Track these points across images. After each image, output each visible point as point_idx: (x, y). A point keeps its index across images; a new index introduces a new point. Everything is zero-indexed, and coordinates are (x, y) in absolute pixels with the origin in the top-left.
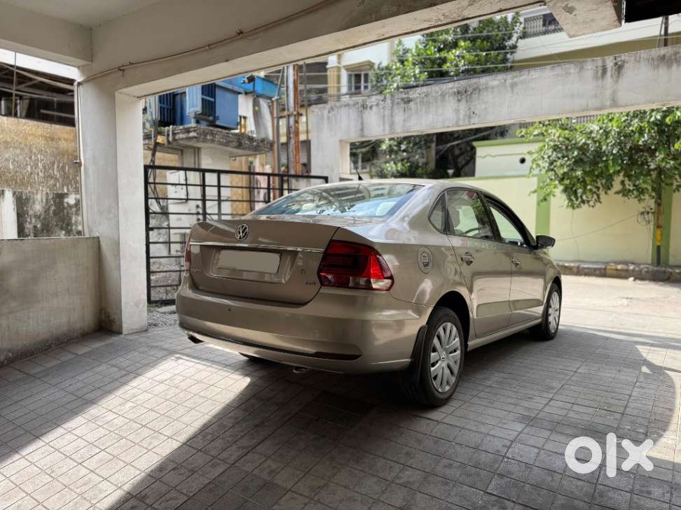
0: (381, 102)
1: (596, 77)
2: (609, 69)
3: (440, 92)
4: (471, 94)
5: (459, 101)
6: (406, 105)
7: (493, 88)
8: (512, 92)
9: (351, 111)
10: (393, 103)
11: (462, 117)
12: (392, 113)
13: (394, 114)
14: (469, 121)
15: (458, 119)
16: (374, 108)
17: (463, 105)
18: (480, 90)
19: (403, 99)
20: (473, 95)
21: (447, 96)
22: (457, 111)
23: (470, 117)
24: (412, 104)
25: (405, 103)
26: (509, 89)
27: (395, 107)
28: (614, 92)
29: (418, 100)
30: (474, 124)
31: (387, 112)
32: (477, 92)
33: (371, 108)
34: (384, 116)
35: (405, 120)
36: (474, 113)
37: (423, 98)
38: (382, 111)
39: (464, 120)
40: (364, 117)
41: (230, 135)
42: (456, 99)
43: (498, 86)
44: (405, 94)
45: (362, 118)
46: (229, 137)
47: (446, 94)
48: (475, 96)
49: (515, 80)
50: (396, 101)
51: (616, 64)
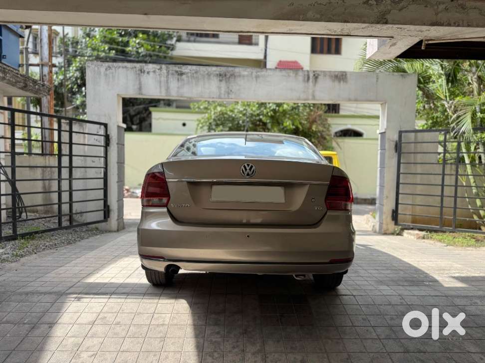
0: (157, 71)
1: (304, 81)
2: (311, 77)
3: (206, 72)
4: (229, 77)
5: (221, 81)
6: (179, 77)
7: (244, 76)
8: (257, 82)
9: (129, 72)
10: (168, 73)
11: (223, 92)
12: (167, 81)
13: (169, 81)
14: (228, 96)
15: (220, 94)
16: (151, 74)
17: (223, 84)
18: (235, 76)
19: (177, 72)
20: (231, 79)
21: (212, 76)
22: (219, 88)
23: (228, 94)
24: (184, 77)
25: (178, 74)
26: (254, 79)
27: (170, 76)
28: (314, 91)
29: (189, 75)
30: (231, 99)
31: (163, 79)
32: (233, 77)
33: (148, 73)
34: (160, 82)
35: (178, 88)
36: (231, 91)
37: (193, 74)
38: (158, 77)
39: (225, 94)
40: (142, 79)
41: (19, 76)
42: (218, 79)
43: (247, 76)
44: (179, 68)
45: (140, 80)
46: (18, 77)
47: (211, 74)
48: (232, 80)
49: (258, 73)
50: (170, 72)
51: (314, 75)
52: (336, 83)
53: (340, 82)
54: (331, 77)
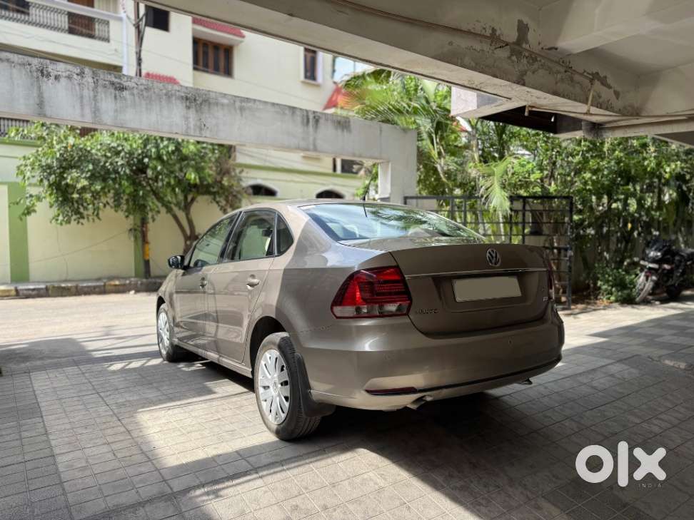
0: (75, 76)
1: (302, 122)
2: (311, 120)
3: (164, 91)
4: (201, 104)
5: (188, 108)
6: (117, 92)
7: (223, 105)
8: (242, 115)
9: (14, 71)
10: (96, 83)
11: (192, 126)
12: (95, 96)
13: (99, 97)
14: (200, 133)
15: (188, 128)
16: (63, 81)
17: (192, 114)
18: (210, 104)
19: (113, 83)
20: (203, 106)
21: (174, 98)
22: (187, 119)
23: (201, 129)
24: (125, 93)
25: (116, 89)
26: (238, 111)
27: (100, 89)
28: (315, 140)
29: (135, 91)
30: (205, 137)
31: (87, 93)
32: (207, 103)
33: (57, 78)
34: (82, 97)
35: (116, 111)
36: (205, 125)
37: (142, 91)
38: (77, 88)
39: (195, 130)
40: (44, 87)
42: (185, 105)
43: (228, 105)
44: (116, 77)
45: (39, 88)
47: (172, 95)
48: (205, 108)
49: (243, 104)
50: (101, 82)
51: (314, 117)
52: (339, 132)
53: (343, 130)
54: (333, 122)
